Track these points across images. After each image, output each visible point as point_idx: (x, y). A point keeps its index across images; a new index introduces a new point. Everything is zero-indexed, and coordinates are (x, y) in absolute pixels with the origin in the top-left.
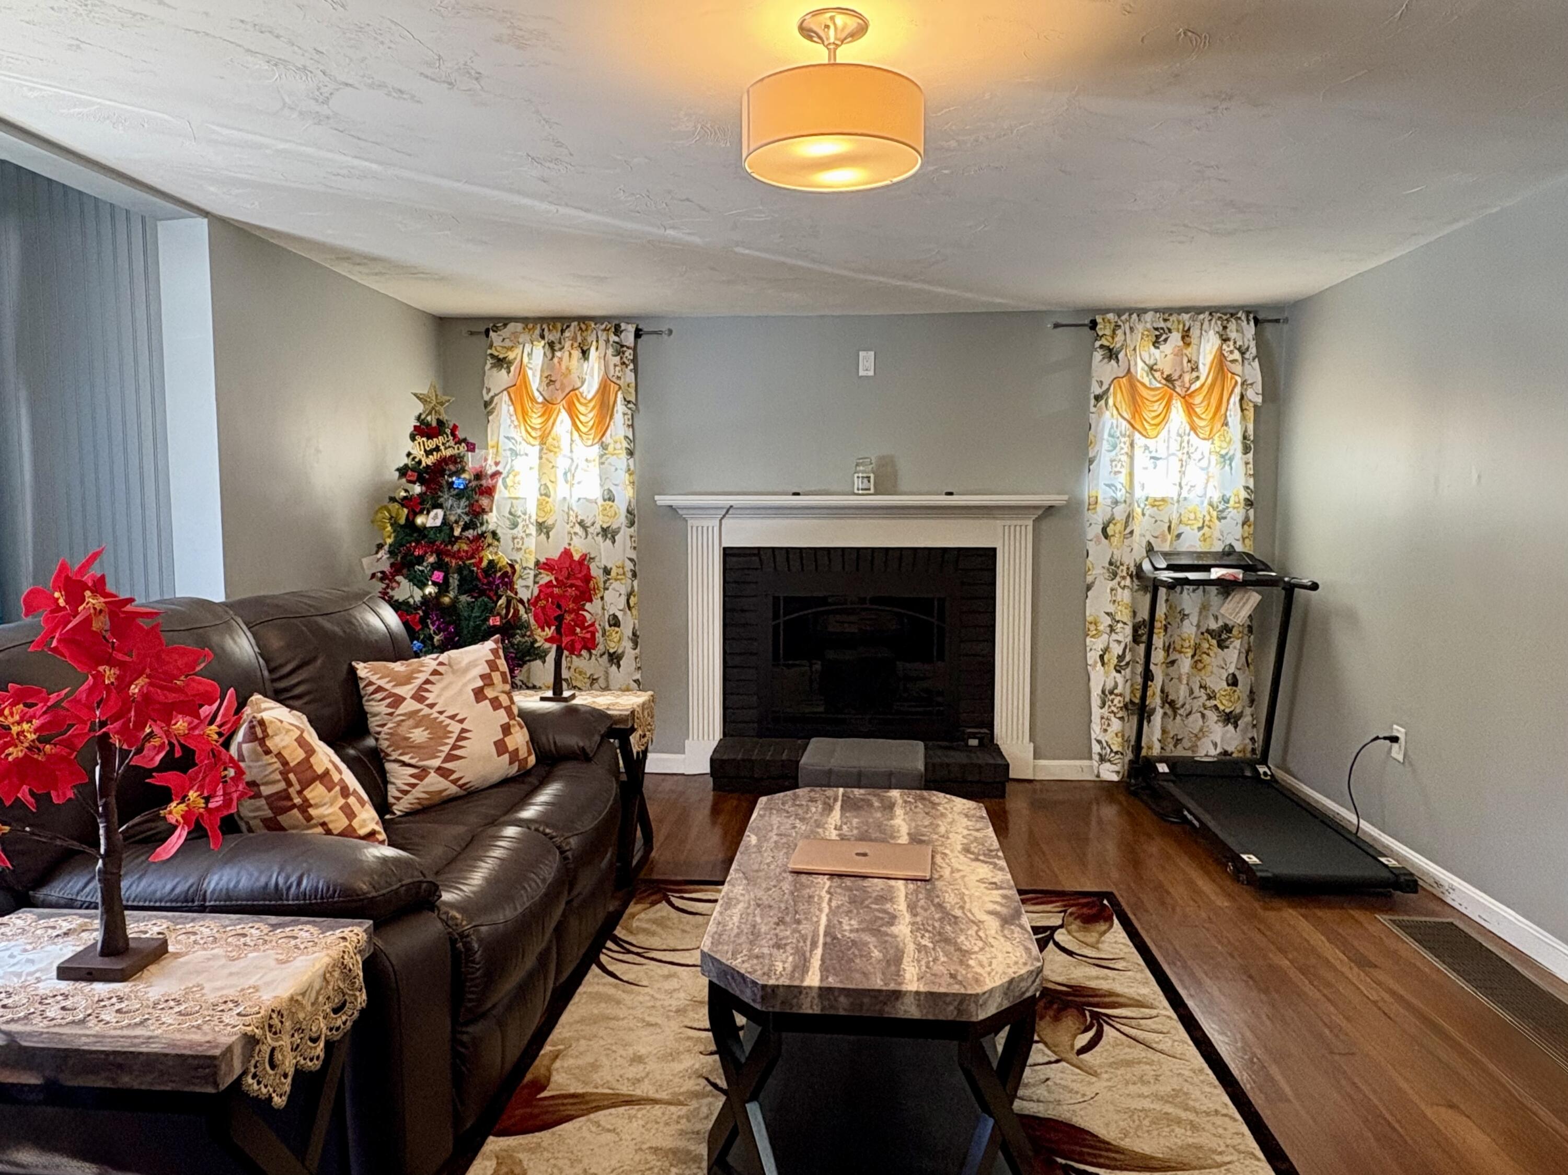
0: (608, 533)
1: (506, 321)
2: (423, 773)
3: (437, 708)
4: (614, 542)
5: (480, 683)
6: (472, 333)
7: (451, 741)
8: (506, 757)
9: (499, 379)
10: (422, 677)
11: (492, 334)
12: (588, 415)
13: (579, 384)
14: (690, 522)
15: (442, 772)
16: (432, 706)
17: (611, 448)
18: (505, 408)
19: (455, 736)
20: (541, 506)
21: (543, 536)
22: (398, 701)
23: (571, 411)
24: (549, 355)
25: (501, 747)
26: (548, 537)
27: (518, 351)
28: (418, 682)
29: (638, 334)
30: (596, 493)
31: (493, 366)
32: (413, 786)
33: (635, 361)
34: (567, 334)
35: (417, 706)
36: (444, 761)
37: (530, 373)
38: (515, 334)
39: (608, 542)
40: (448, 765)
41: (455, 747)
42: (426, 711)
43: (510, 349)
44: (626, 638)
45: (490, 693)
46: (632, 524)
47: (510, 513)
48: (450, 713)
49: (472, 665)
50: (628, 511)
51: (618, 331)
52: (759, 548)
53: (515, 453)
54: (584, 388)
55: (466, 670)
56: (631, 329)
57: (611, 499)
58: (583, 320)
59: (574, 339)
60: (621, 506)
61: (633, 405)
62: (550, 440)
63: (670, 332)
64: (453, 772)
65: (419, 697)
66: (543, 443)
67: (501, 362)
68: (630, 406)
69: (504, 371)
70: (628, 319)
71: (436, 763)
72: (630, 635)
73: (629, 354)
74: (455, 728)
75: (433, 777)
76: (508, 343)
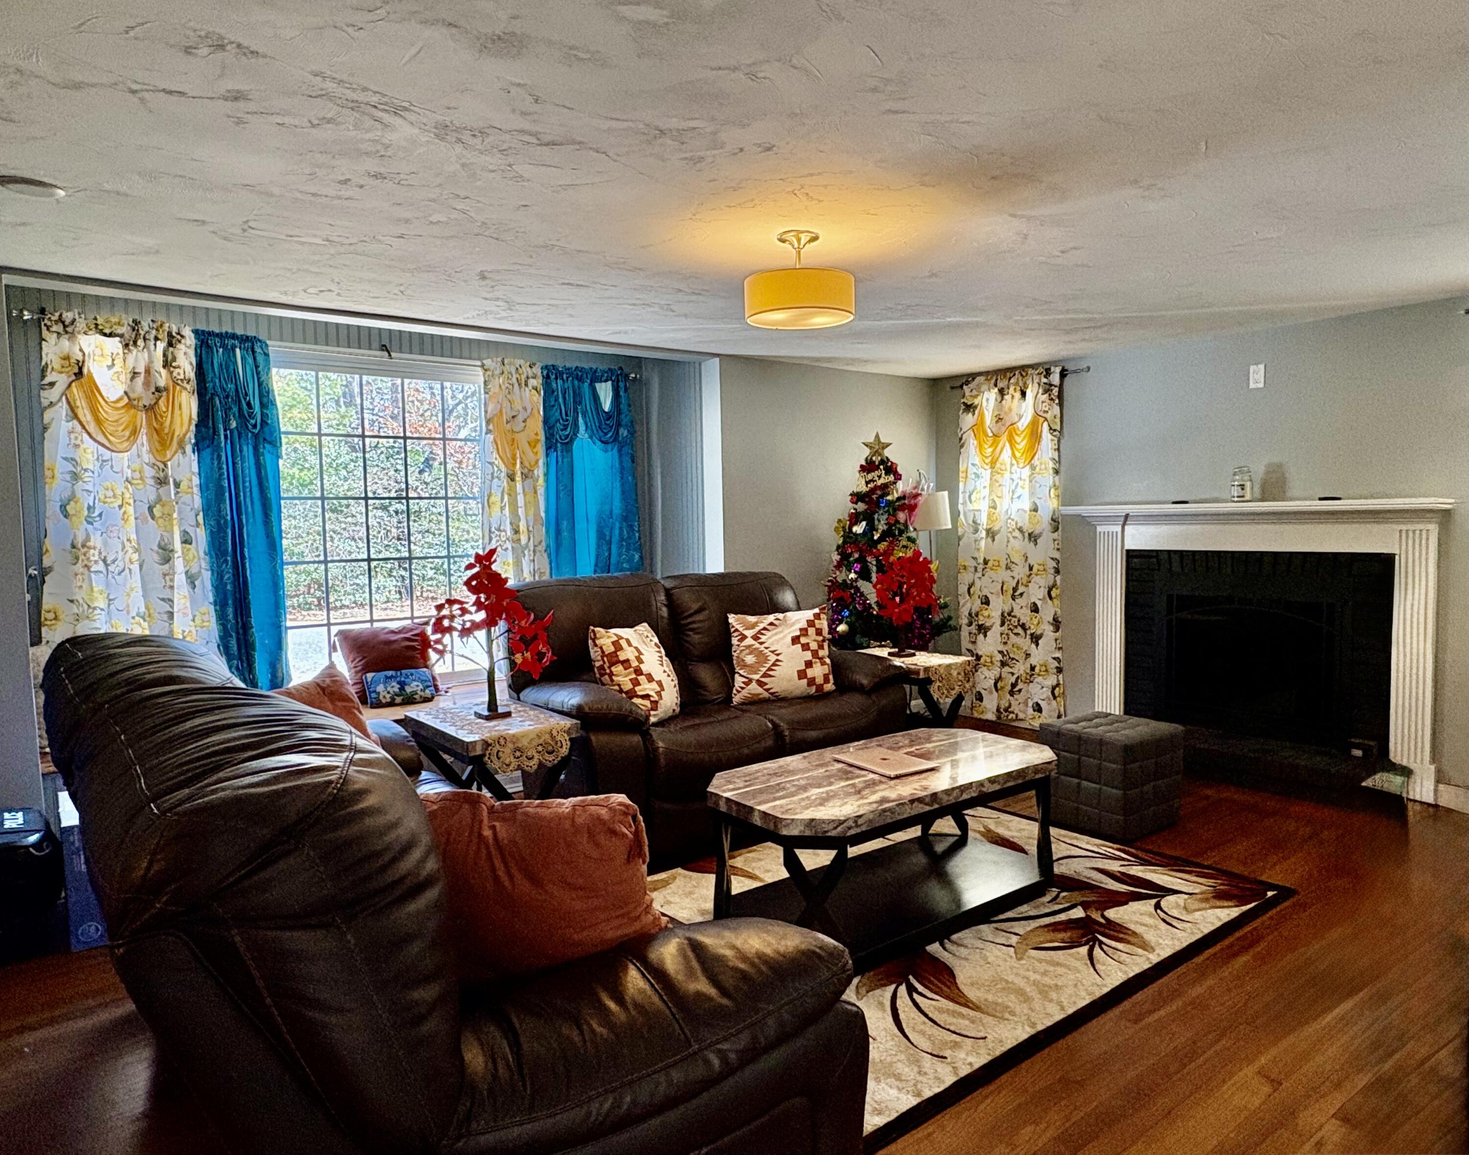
0: (1033, 538)
1: (973, 376)
2: (749, 681)
3: (766, 645)
4: (1036, 544)
5: (798, 633)
6: (952, 388)
7: (768, 666)
8: (805, 681)
9: (968, 420)
10: (761, 626)
11: (965, 387)
12: (1022, 443)
13: (1016, 419)
14: (1099, 529)
15: (760, 683)
16: (761, 643)
17: (1038, 469)
18: (971, 443)
19: (771, 663)
20: (989, 516)
21: (990, 540)
22: (743, 637)
23: (1011, 441)
24: (999, 399)
25: (802, 674)
26: (993, 540)
27: (980, 398)
28: (757, 629)
29: (1063, 374)
30: (1027, 506)
31: (964, 411)
32: (743, 688)
33: (1060, 396)
34: (1012, 381)
35: (753, 642)
36: (762, 676)
37: (986, 412)
38: (979, 386)
39: (1032, 544)
40: (763, 680)
41: (770, 669)
42: (758, 645)
43: (976, 396)
44: (1045, 622)
45: (803, 640)
46: (1056, 529)
47: (974, 522)
48: (772, 649)
49: (798, 621)
50: (1053, 519)
51: (1048, 373)
52: (1157, 551)
53: (977, 476)
54: (1019, 424)
55: (793, 624)
56: (1058, 370)
57: (1035, 510)
58: (1023, 369)
59: (1017, 384)
60: (1045, 516)
61: (1059, 433)
62: (998, 465)
63: (1089, 368)
64: (766, 684)
65: (756, 638)
66: (992, 468)
67: (969, 408)
68: (1056, 433)
69: (970, 414)
70: (1055, 363)
71: (756, 677)
72: (1051, 620)
73: (1055, 391)
74: (773, 658)
75: (754, 686)
76: (975, 393)
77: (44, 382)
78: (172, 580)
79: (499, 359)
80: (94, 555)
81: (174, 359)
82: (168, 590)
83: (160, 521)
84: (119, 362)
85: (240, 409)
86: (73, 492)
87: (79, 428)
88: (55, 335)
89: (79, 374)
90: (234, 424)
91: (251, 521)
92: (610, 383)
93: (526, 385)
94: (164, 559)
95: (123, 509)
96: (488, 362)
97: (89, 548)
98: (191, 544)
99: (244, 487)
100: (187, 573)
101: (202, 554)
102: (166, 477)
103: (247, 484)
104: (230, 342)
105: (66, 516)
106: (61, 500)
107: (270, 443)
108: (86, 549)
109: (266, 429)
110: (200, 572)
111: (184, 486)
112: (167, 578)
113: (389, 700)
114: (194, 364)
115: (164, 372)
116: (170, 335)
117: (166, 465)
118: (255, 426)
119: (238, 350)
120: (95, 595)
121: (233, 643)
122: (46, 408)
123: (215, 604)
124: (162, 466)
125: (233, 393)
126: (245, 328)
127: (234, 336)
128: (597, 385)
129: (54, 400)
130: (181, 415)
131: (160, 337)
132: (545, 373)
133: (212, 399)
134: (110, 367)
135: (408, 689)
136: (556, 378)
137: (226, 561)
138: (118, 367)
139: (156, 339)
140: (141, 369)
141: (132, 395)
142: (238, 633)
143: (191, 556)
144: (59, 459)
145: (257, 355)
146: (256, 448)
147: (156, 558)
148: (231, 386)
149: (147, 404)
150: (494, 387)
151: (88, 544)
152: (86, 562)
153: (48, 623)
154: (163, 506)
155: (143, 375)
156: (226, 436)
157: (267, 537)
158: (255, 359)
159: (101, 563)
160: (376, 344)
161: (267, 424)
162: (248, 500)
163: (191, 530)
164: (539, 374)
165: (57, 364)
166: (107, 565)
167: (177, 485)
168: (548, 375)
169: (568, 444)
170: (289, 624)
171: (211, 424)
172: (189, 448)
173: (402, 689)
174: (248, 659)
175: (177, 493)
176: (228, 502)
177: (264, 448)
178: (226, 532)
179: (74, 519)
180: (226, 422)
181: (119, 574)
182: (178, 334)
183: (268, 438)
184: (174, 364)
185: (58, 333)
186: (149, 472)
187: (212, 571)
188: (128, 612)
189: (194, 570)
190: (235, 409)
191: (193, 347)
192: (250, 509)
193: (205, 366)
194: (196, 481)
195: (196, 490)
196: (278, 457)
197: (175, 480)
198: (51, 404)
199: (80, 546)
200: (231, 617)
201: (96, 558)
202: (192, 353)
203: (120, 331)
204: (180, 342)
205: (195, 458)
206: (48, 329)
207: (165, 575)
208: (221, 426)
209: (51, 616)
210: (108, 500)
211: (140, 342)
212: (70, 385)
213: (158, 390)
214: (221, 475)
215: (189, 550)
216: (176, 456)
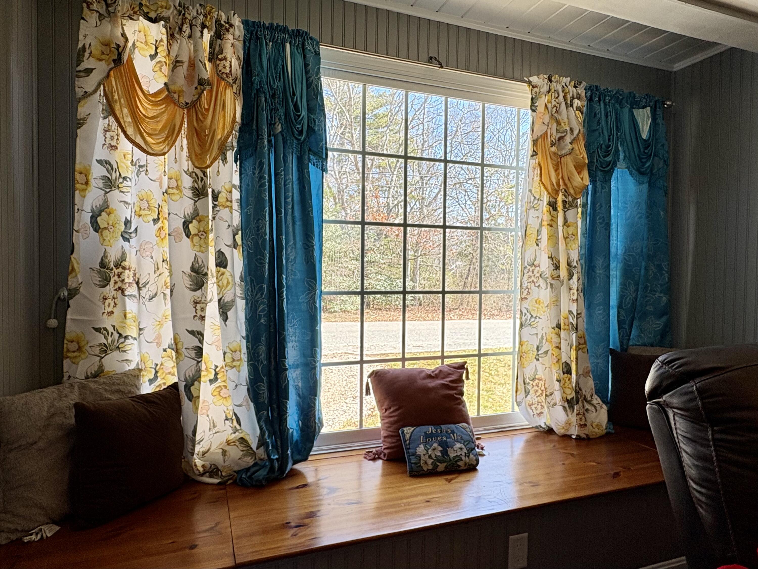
77: (79, 68)
78: (203, 309)
79: (546, 76)
80: (128, 276)
81: (221, 52)
82: (198, 322)
83: (196, 239)
84: (163, 50)
85: (287, 114)
86: (106, 201)
87: (114, 125)
88: (95, 15)
89: (118, 61)
90: (279, 128)
91: (291, 243)
92: (649, 108)
93: (572, 105)
94: (196, 284)
95: (159, 224)
96: (534, 79)
97: (124, 268)
98: (225, 267)
99: (286, 202)
100: (219, 300)
101: (238, 279)
102: (204, 187)
103: (290, 200)
104: (280, 36)
105: (96, 230)
106: (92, 211)
107: (315, 154)
108: (120, 270)
109: (312, 138)
110: (233, 301)
111: (222, 198)
112: (198, 306)
113: (430, 467)
114: (242, 59)
115: (209, 65)
116: (218, 21)
117: (205, 174)
118: (301, 133)
119: (288, 45)
120: (128, 321)
121: (264, 389)
122: (80, 100)
123: (247, 338)
124: (200, 174)
125: (279, 92)
126: (297, 23)
127: (284, 30)
128: (635, 112)
129: (90, 90)
130: (224, 116)
131: (207, 24)
132: (589, 93)
133: (257, 96)
134: (152, 57)
135: (452, 455)
136: (599, 100)
137: (261, 289)
138: (160, 57)
139: (204, 26)
140: (185, 58)
141: (172, 87)
142: (269, 376)
143: (225, 282)
144: (95, 163)
145: (307, 51)
146: (300, 160)
147: (188, 282)
148: (278, 85)
149: (189, 101)
150: (541, 103)
151: (123, 264)
152: (119, 284)
153: (70, 355)
154: (199, 221)
155: (186, 65)
156: (269, 141)
157: (307, 263)
158: (305, 57)
159: (135, 285)
160: (424, 56)
161: (314, 131)
162: (289, 218)
163: (227, 251)
164: (583, 94)
165: (96, 49)
166: (139, 289)
167: (215, 197)
168: (591, 96)
169: (608, 174)
170: (323, 361)
171: (254, 127)
172: (230, 155)
173: (445, 453)
174: (278, 407)
175: (214, 206)
176: (267, 218)
177: (309, 160)
178: (263, 255)
179: (105, 233)
180: (271, 125)
181: (151, 299)
182: (228, 23)
183: (313, 149)
184: (220, 57)
185: (100, 15)
186: (187, 182)
187: (247, 300)
188: (159, 344)
189: (227, 298)
190: (281, 112)
191: (242, 39)
192: (291, 230)
193: (252, 61)
194: (236, 195)
195: (236, 206)
196: (324, 170)
197: (213, 191)
198: (86, 95)
199: (112, 265)
200: (263, 356)
201: (131, 280)
202: (240, 45)
203: (165, 13)
204: (228, 30)
205: (236, 168)
206: (88, 7)
207: (196, 303)
208: (265, 128)
209: (74, 346)
210: (142, 212)
211: (186, 29)
212: (108, 76)
213: (201, 82)
214: (262, 185)
215: (223, 274)
216: (217, 162)
